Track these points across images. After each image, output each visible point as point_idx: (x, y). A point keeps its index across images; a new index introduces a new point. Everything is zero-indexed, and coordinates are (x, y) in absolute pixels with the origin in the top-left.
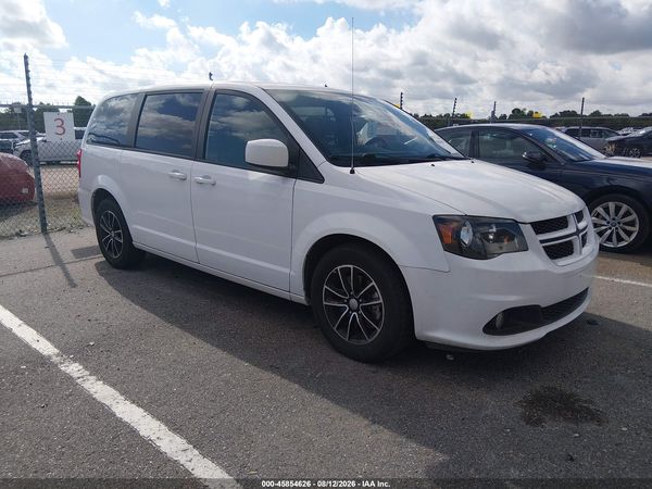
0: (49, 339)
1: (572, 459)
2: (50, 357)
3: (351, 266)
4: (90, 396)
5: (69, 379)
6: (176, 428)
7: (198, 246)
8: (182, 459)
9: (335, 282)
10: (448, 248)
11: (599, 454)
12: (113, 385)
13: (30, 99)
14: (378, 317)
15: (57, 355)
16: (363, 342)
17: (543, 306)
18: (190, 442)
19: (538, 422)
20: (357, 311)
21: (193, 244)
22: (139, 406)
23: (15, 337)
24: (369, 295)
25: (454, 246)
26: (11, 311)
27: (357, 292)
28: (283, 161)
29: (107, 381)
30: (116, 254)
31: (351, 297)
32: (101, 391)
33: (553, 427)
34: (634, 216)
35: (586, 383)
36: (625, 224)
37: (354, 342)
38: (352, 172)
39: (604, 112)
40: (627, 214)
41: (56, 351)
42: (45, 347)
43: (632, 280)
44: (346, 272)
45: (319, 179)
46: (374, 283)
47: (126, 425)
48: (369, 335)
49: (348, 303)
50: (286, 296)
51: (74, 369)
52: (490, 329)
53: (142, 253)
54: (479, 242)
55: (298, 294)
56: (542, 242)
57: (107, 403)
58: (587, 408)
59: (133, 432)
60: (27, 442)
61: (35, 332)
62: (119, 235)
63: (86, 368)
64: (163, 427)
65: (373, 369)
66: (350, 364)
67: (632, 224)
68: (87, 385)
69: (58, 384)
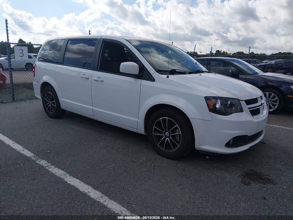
0: (28, 149)
1: (265, 199)
2: (30, 158)
3: (167, 118)
4: (54, 174)
5: (42, 167)
6: (96, 188)
7: (94, 108)
8: (101, 201)
9: (159, 124)
10: (211, 110)
11: (275, 196)
12: (63, 170)
13: (8, 40)
14: (178, 140)
15: (34, 157)
16: (171, 151)
17: (249, 135)
18: (103, 194)
19: (249, 184)
20: (169, 137)
21: (92, 108)
22: (77, 178)
23: (12, 148)
24: (174, 131)
25: (213, 110)
26: (7, 137)
27: (169, 129)
28: (136, 72)
29: (59, 168)
30: (52, 112)
31: (166, 131)
32: (58, 172)
33: (255, 186)
34: (277, 98)
35: (265, 168)
36: (273, 101)
37: (167, 151)
38: (168, 77)
39: (255, 53)
40: (274, 97)
41: (33, 155)
42: (27, 153)
43: (277, 125)
44: (164, 120)
45: (153, 80)
46: (177, 125)
47: (73, 187)
48: (174, 148)
49: (164, 134)
50: (135, 131)
51: (43, 163)
52: (228, 145)
53: (64, 111)
54: (223, 108)
55: (141, 130)
56: (249, 108)
57: (62, 177)
58: (268, 178)
59: (77, 190)
60: (29, 195)
61: (21, 147)
62: (54, 103)
63: (48, 162)
64: (90, 187)
65: (175, 162)
66: (166, 160)
67: (276, 101)
68: (51, 170)
69: (37, 169)
